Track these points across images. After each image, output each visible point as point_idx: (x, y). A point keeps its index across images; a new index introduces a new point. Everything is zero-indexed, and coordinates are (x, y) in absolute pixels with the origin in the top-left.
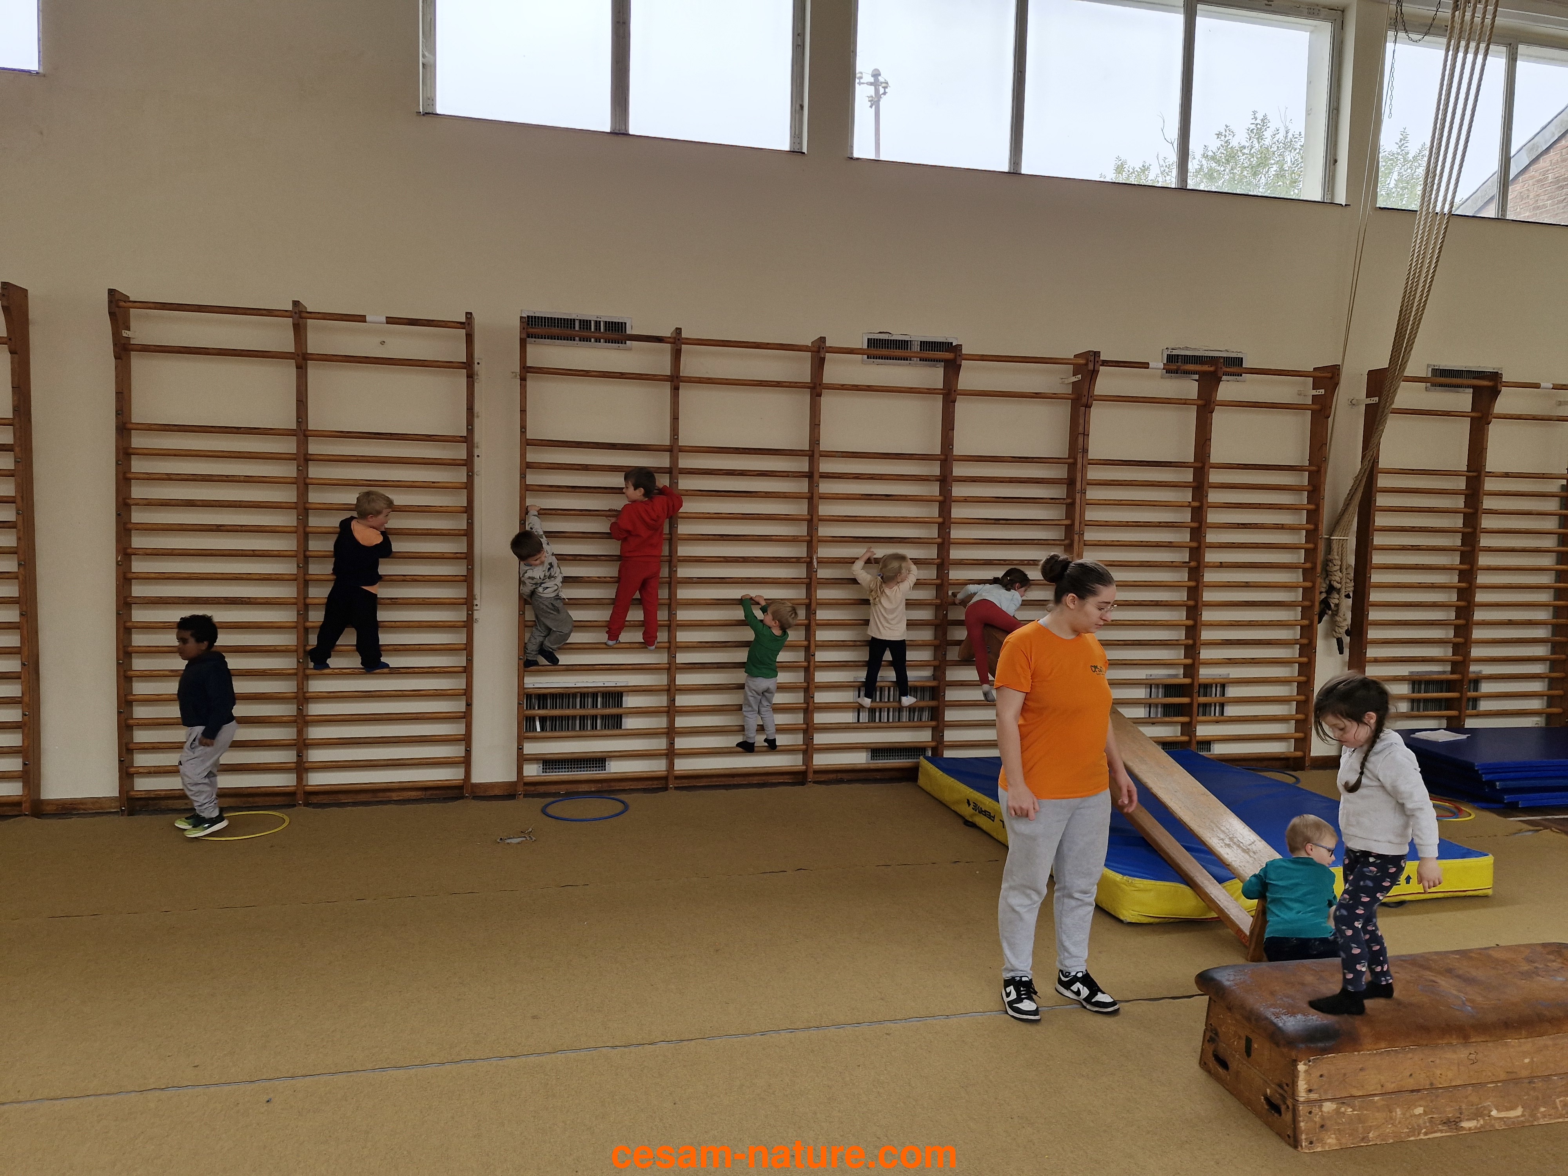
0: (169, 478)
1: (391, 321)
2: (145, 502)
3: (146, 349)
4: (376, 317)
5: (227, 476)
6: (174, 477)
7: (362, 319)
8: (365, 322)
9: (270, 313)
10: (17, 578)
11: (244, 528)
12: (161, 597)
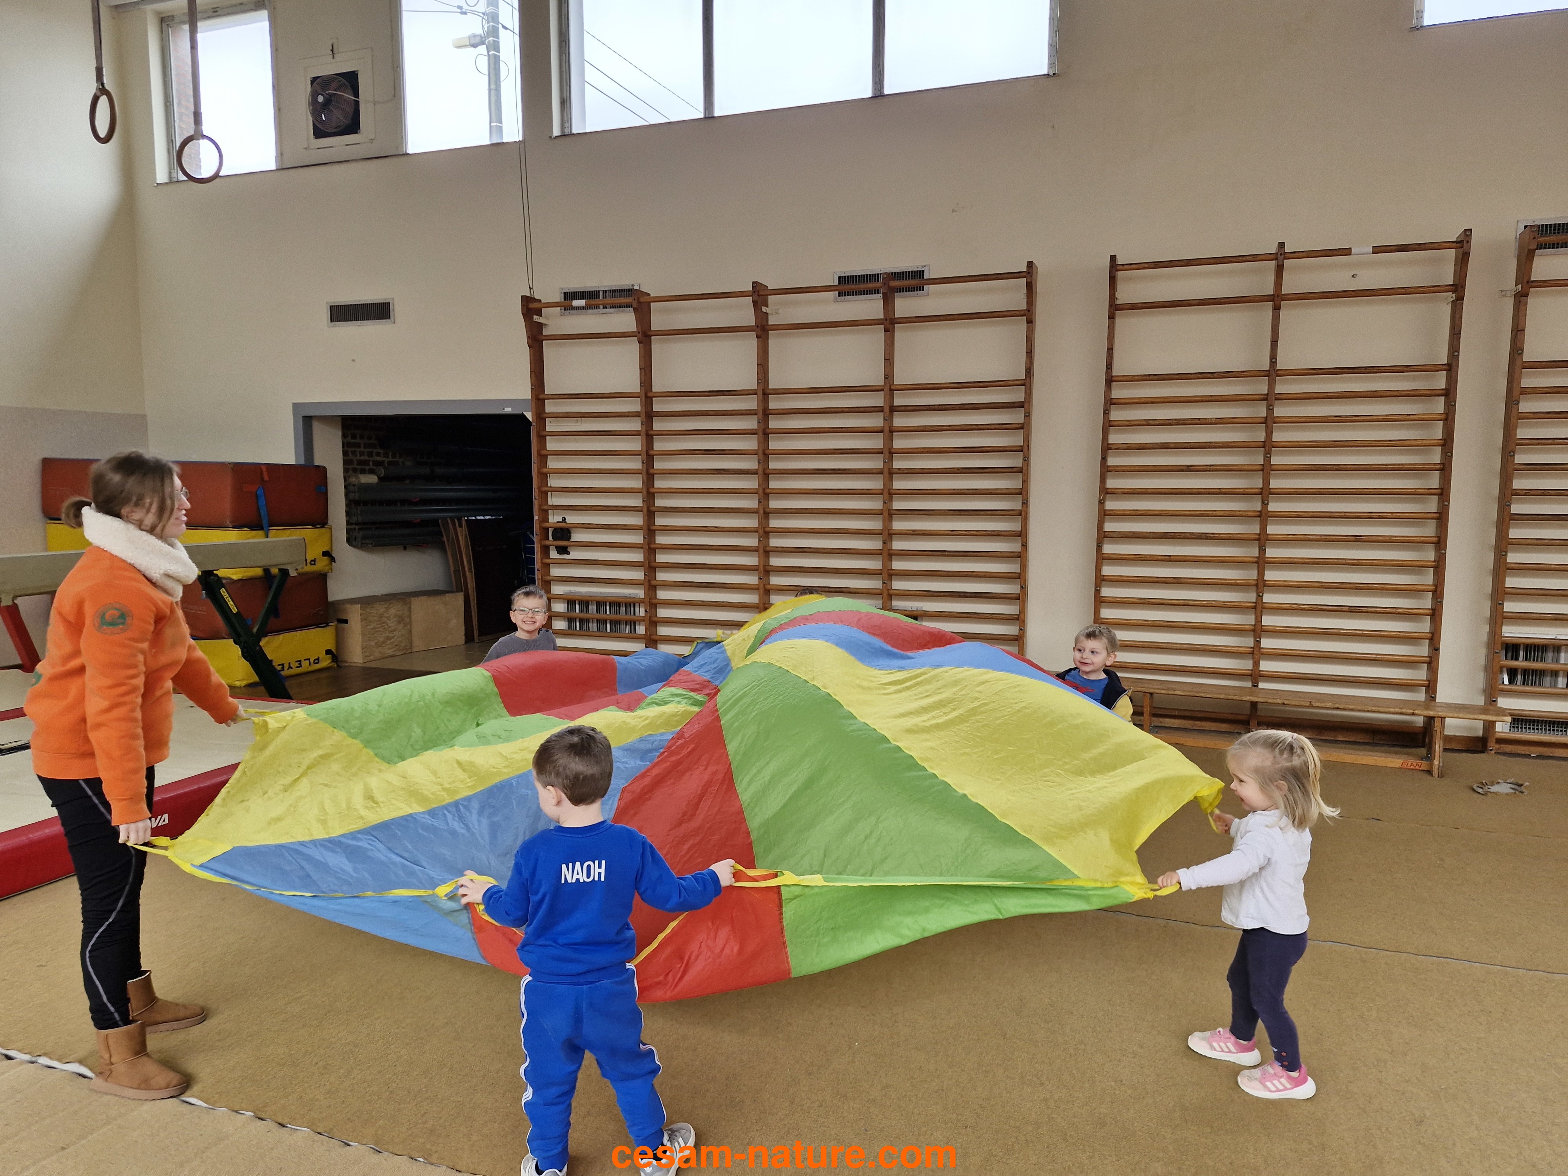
0: (1148, 423)
1: (1377, 250)
2: (1125, 446)
3: (1133, 307)
4: (1360, 249)
5: (1199, 419)
6: (1151, 422)
7: (1347, 252)
8: (1350, 255)
9: (1254, 258)
10: (1020, 515)
11: (1212, 467)
12: (1134, 532)
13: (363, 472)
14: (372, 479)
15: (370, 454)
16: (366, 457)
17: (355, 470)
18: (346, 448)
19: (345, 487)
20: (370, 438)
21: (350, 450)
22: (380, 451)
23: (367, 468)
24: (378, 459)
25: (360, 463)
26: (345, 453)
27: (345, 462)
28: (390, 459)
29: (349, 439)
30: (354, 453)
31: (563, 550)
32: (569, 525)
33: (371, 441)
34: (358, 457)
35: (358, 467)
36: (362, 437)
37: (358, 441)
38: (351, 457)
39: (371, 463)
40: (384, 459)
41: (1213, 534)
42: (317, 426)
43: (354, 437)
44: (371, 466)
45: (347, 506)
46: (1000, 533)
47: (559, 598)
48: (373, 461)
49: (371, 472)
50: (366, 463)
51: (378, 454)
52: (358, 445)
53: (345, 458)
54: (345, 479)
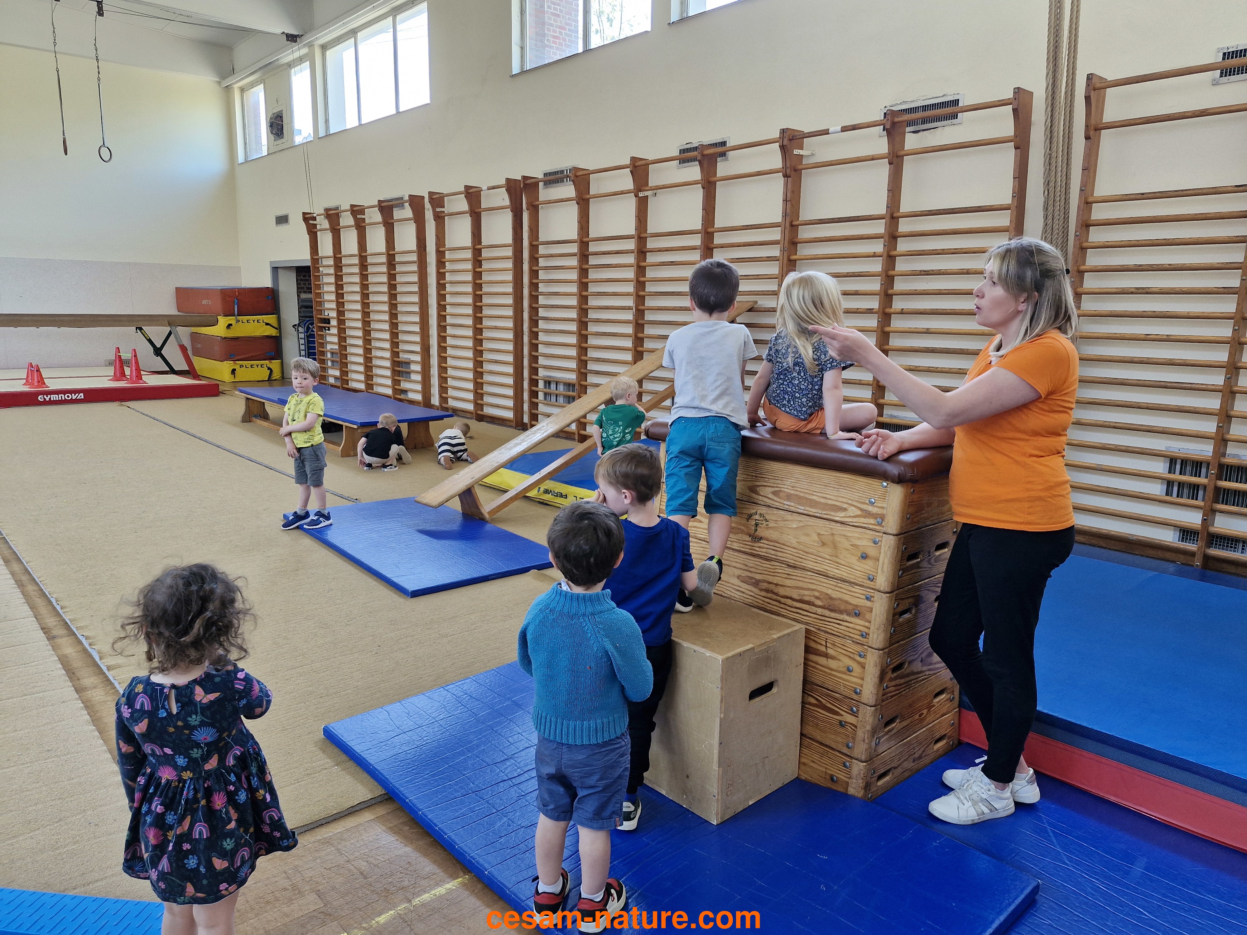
1: (489, 189)
19: (298, 300)
21: (302, 282)
26: (298, 284)
27: (298, 288)
29: (302, 278)
30: (305, 284)
32: (329, 317)
34: (307, 286)
37: (307, 278)
38: (302, 286)
42: (281, 272)
43: (305, 276)
45: (299, 308)
47: (328, 351)
54: (298, 296)
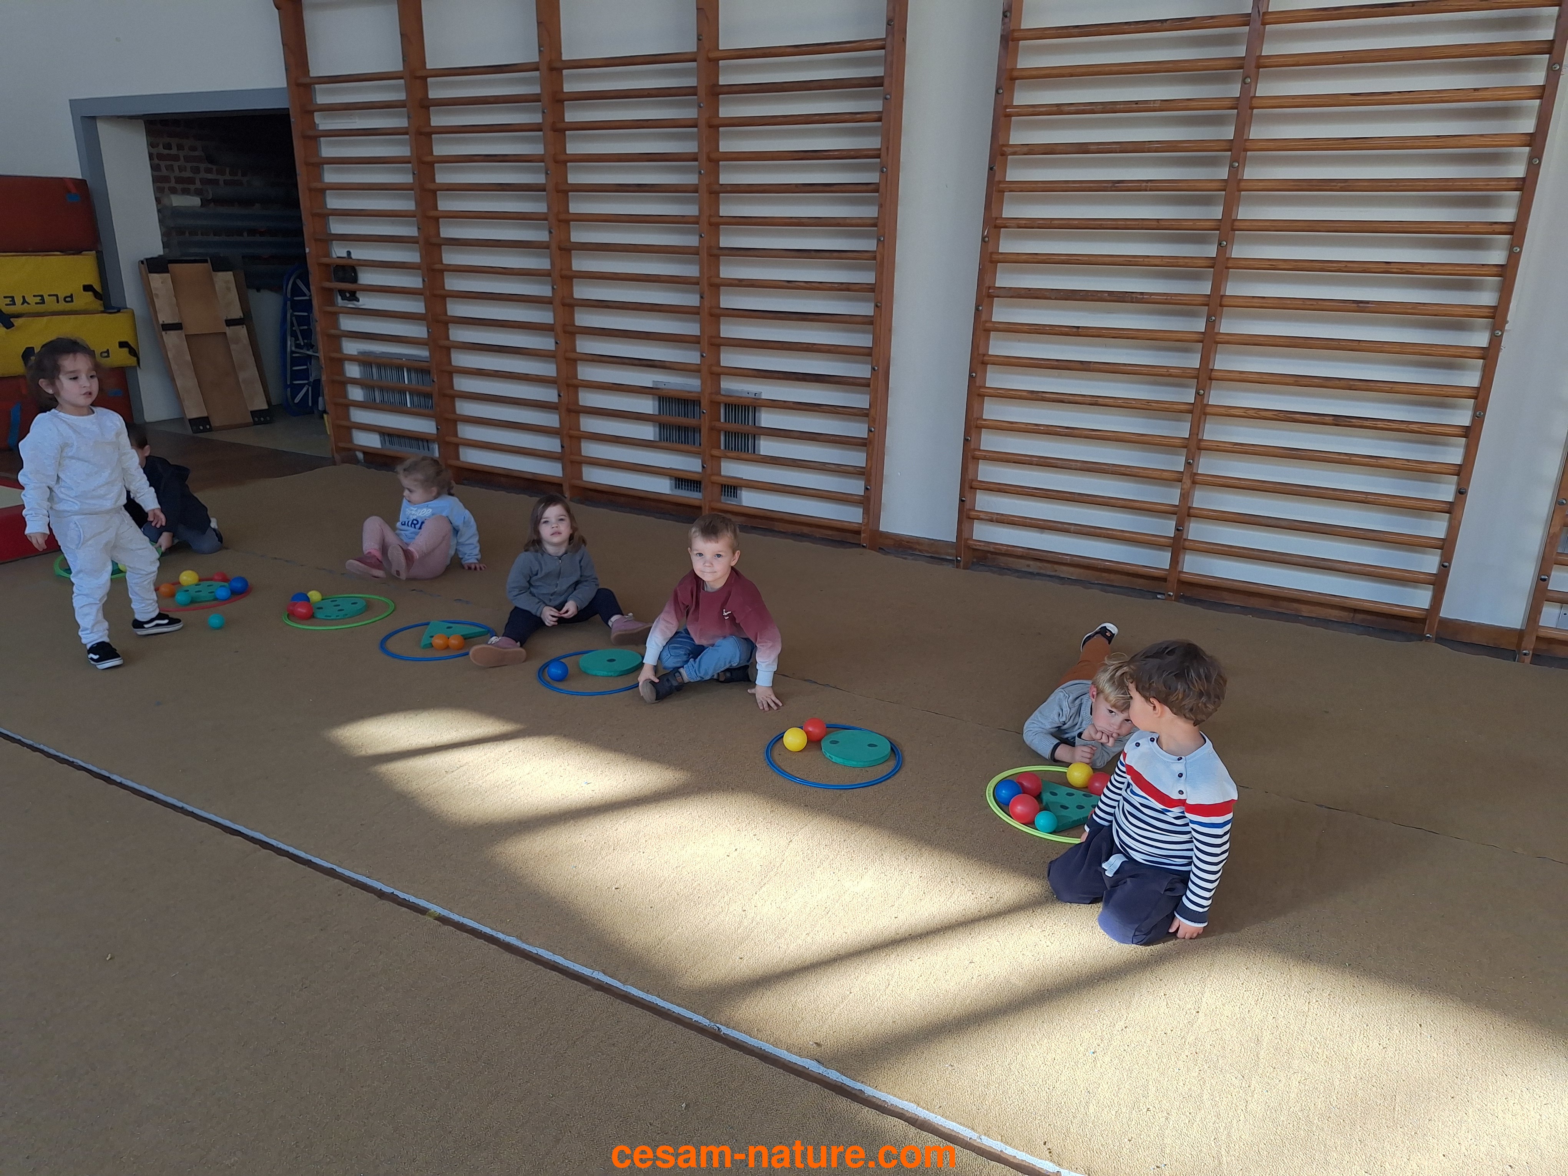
2: (1025, 149)
10: (875, 258)
11: (1149, 184)
12: (1029, 289)
13: (186, 192)
14: (194, 201)
15: (196, 170)
16: (187, 174)
17: (173, 191)
18: (156, 161)
19: (159, 211)
20: (193, 149)
21: (163, 164)
22: (210, 166)
23: (192, 187)
24: (210, 176)
25: (179, 180)
26: (154, 168)
27: (155, 180)
28: (228, 177)
29: (161, 150)
30: (170, 168)
31: (353, 297)
32: (354, 263)
33: (196, 153)
34: (177, 172)
35: (179, 187)
36: (180, 147)
37: (174, 151)
38: (164, 172)
39: (198, 182)
40: (219, 177)
41: (1142, 293)
42: (104, 127)
43: (168, 146)
44: (198, 185)
45: (163, 235)
46: (851, 287)
47: (352, 359)
48: (201, 180)
49: (198, 193)
50: (191, 181)
51: (209, 171)
52: (176, 158)
53: (156, 173)
54: (158, 200)
